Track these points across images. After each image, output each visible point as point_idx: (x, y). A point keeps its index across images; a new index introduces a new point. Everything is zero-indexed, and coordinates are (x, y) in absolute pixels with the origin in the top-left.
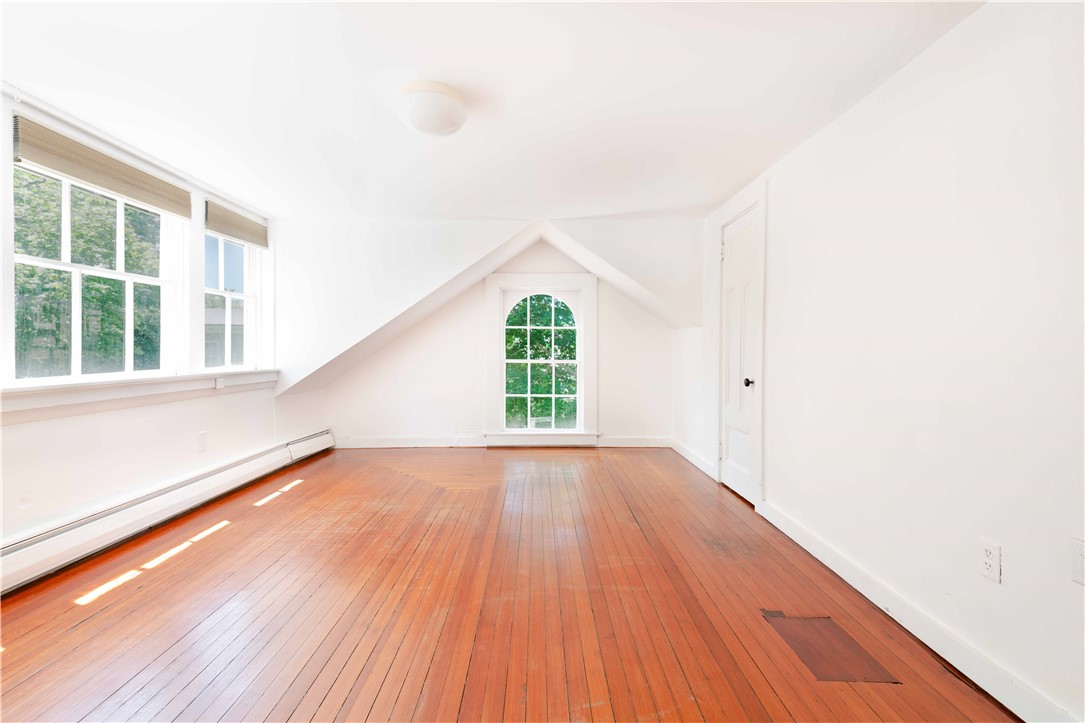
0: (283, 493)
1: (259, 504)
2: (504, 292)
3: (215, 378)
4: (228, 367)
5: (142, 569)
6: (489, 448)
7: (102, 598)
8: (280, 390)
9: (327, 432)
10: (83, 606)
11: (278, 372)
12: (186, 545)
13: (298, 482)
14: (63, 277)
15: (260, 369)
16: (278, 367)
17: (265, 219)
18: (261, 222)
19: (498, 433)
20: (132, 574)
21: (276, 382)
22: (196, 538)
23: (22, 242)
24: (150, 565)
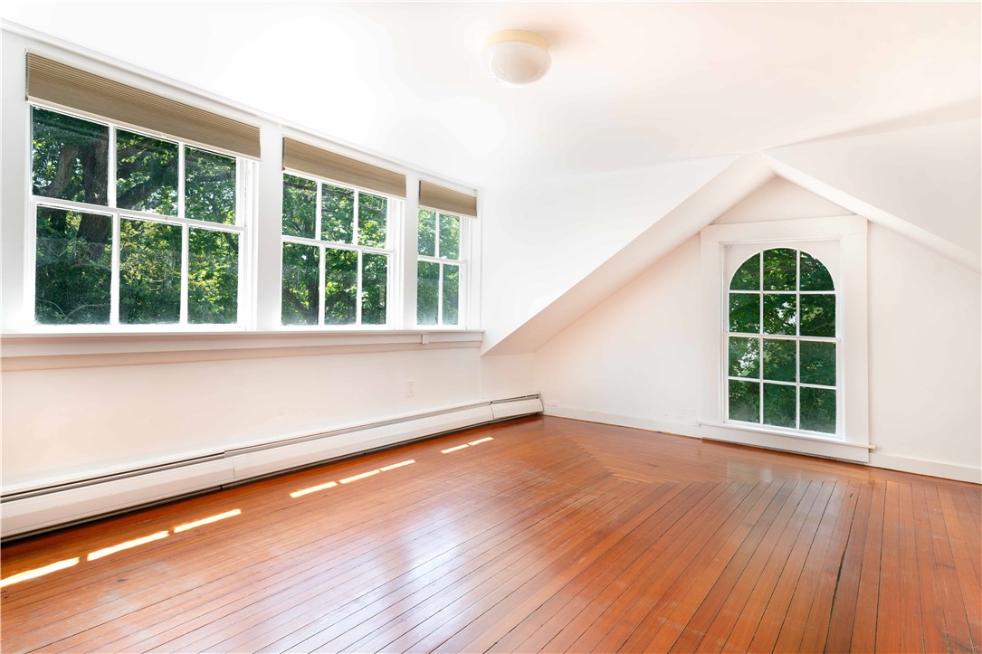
0: (470, 446)
1: (444, 452)
2: (727, 248)
3: (420, 334)
4: (441, 325)
5: (338, 483)
6: (706, 441)
7: (305, 496)
8: (485, 349)
9: (537, 396)
10: (294, 499)
11: (483, 333)
12: (376, 472)
13: (490, 439)
14: (312, 252)
15: (469, 329)
16: (483, 328)
17: (475, 190)
18: (471, 194)
19: (717, 424)
20: (332, 484)
21: (481, 342)
22: (384, 469)
23: (289, 226)
24: (344, 481)
